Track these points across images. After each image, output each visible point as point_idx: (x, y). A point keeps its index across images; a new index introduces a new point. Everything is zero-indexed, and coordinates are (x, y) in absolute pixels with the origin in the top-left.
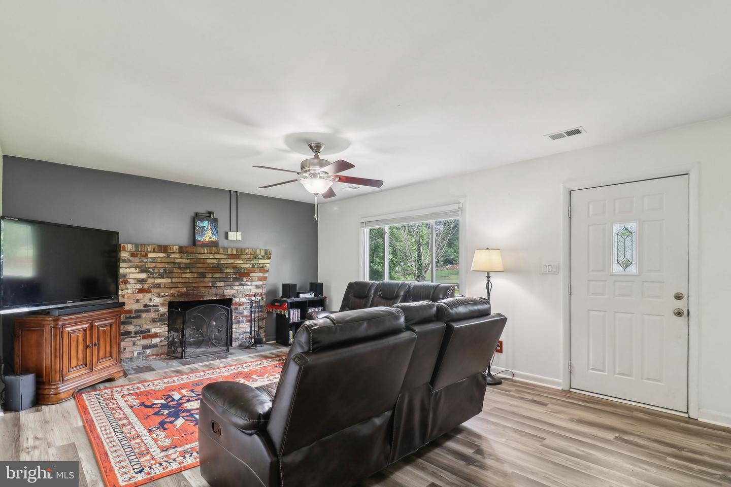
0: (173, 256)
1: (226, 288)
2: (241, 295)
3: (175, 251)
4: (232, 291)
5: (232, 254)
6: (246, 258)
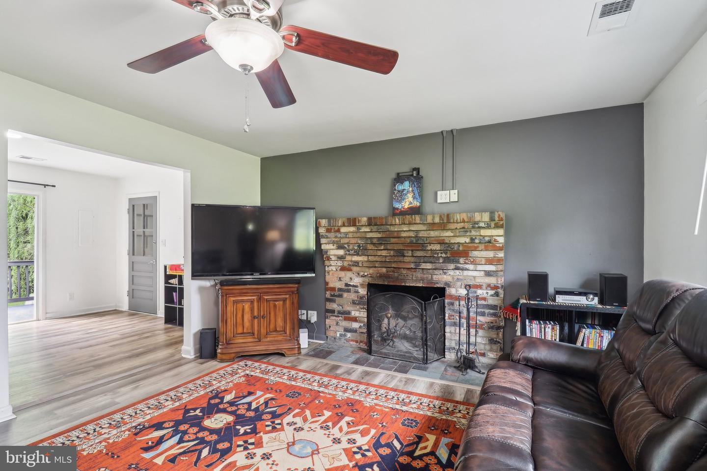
0: (364, 229)
1: (436, 272)
2: (459, 284)
3: (363, 223)
4: (445, 276)
5: (434, 224)
6: (458, 228)
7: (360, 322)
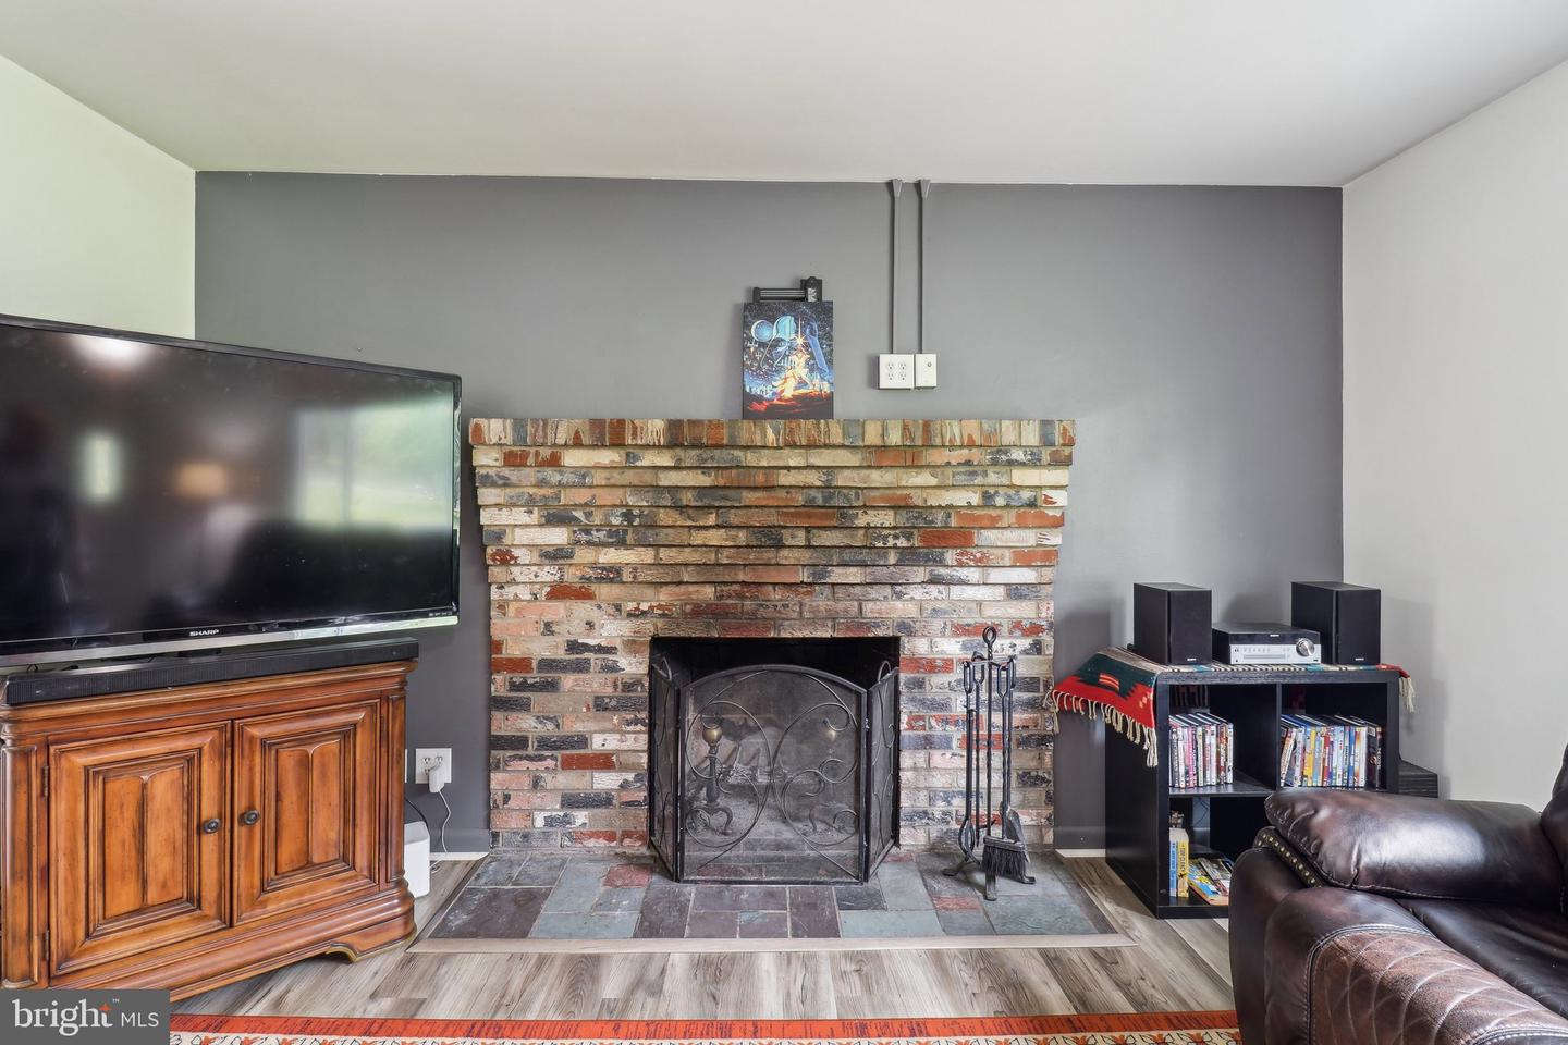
0: (649, 459)
1: (873, 592)
2: (937, 624)
3: (650, 439)
4: (899, 604)
5: (884, 448)
6: (954, 462)
7: (625, 768)
